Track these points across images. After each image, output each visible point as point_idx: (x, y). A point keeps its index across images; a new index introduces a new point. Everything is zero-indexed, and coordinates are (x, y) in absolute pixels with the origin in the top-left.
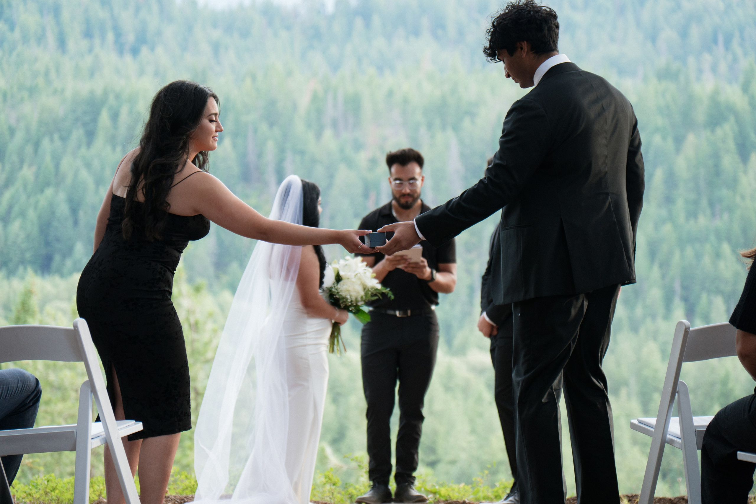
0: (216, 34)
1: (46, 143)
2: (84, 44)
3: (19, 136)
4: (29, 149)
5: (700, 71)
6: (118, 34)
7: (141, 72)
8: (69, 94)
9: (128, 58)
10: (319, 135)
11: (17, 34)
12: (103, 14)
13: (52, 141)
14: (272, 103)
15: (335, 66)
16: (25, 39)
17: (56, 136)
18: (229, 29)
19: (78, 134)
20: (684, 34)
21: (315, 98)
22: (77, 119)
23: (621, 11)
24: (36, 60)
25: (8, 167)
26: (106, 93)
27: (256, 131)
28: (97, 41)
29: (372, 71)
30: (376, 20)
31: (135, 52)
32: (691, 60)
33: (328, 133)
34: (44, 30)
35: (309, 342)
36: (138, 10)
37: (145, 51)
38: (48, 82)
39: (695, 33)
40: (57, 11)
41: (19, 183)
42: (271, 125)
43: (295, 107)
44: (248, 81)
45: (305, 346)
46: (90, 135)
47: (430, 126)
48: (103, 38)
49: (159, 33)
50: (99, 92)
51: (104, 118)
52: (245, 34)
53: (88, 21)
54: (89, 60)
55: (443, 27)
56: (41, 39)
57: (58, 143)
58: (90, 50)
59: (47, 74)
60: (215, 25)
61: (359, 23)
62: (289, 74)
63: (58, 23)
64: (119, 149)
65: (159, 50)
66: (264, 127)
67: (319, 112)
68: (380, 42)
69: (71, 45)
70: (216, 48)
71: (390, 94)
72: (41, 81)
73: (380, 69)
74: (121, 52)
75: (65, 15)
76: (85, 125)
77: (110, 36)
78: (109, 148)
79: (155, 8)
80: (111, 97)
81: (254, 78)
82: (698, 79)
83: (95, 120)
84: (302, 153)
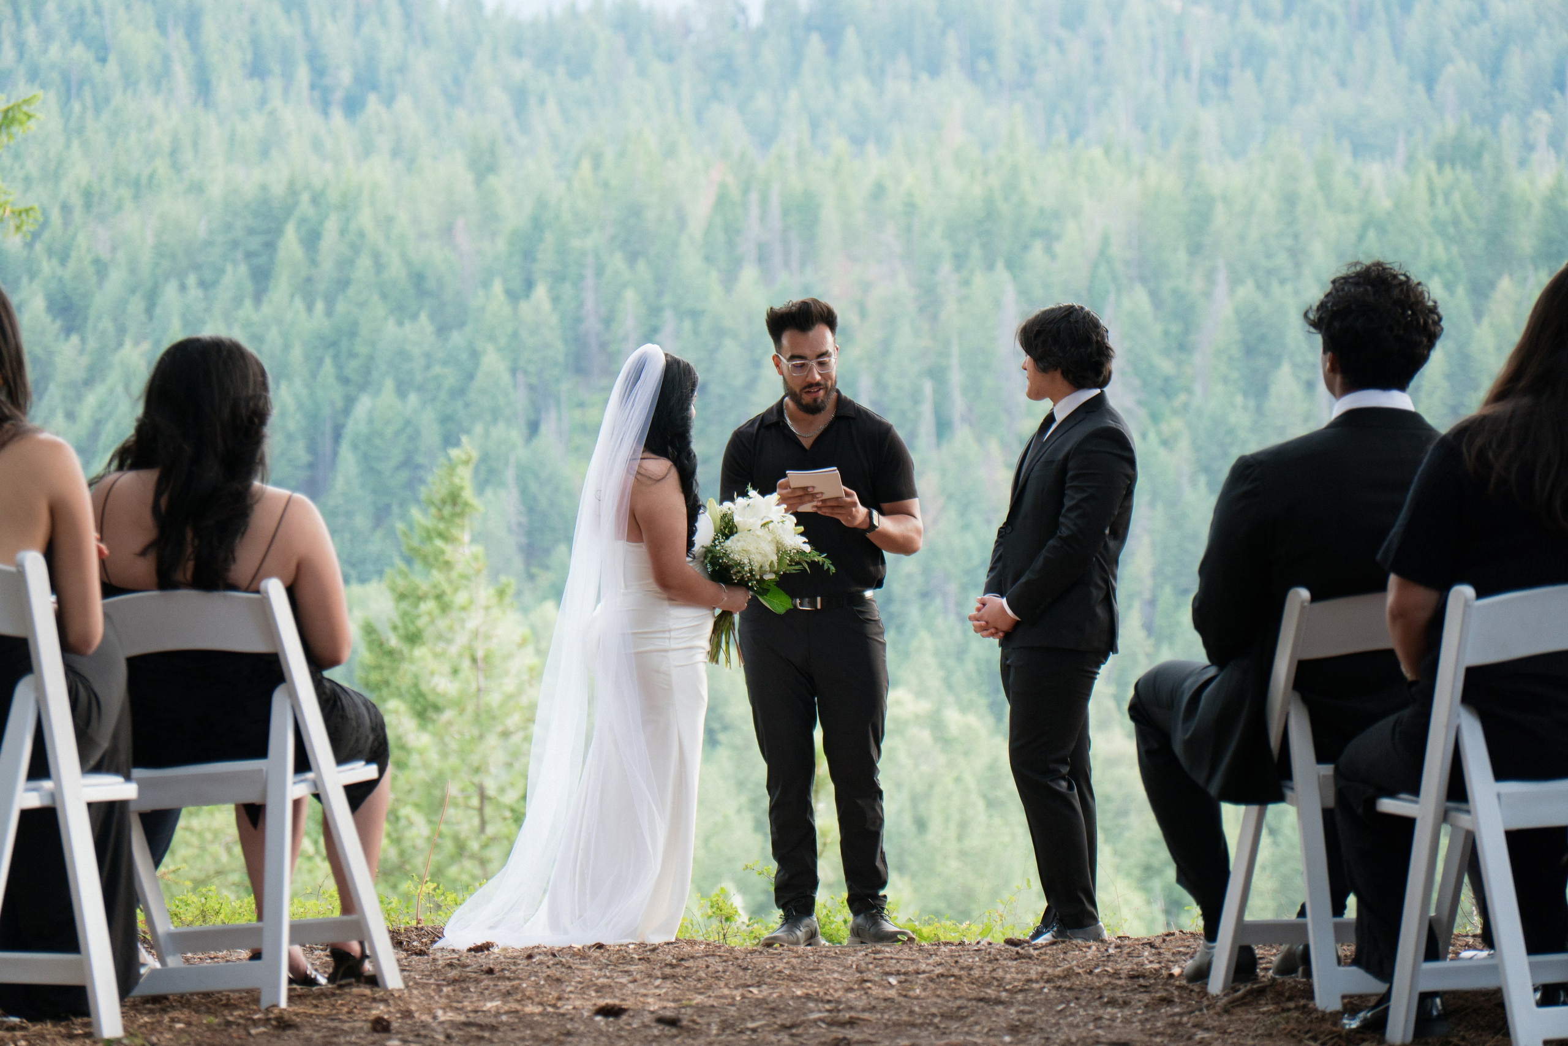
0: (520, 69)
1: (170, 292)
2: (250, 88)
3: (116, 278)
4: (136, 306)
5: (1529, 147)
6: (319, 69)
7: (367, 149)
8: (215, 191)
9: (338, 117)
10: (730, 279)
11: (112, 69)
12: (288, 29)
13: (183, 287)
14: (635, 211)
15: (766, 138)
16: (129, 81)
17: (192, 280)
18: (546, 58)
19: (236, 274)
20: (1494, 69)
21: (722, 201)
22: (235, 244)
23: (1362, 20)
24: (151, 121)
25: (92, 344)
26: (293, 190)
27: (600, 270)
28: (275, 84)
29: (840, 144)
30: (851, 39)
31: (353, 106)
32: (1508, 122)
33: (749, 274)
34: (166, 59)
35: (674, 644)
36: (359, 18)
37: (373, 102)
38: (177, 167)
39: (1516, 65)
40: (192, 24)
41: (114, 377)
42: (632, 258)
43: (682, 220)
44: (586, 165)
45: (667, 651)
46: (262, 277)
47: (960, 260)
48: (288, 76)
49: (402, 69)
50: (278, 189)
51: (290, 242)
52: (579, 68)
53: (255, 42)
54: (259, 122)
55: (990, 55)
56: (161, 78)
57: (195, 292)
58: (263, 101)
59: (173, 153)
60: (518, 52)
61: (815, 44)
62: (671, 152)
63: (195, 47)
64: (320, 306)
65: (403, 102)
66: (617, 262)
67: (732, 231)
68: (859, 86)
69: (223, 92)
70: (520, 97)
71: (879, 192)
72: (161, 166)
73: (858, 141)
74: (324, 107)
75: (210, 31)
76: (249, 255)
77: (303, 74)
78: (299, 304)
79: (395, 14)
80: (305, 198)
81: (597, 162)
82: (1522, 163)
83: (270, 246)
84: (695, 315)
